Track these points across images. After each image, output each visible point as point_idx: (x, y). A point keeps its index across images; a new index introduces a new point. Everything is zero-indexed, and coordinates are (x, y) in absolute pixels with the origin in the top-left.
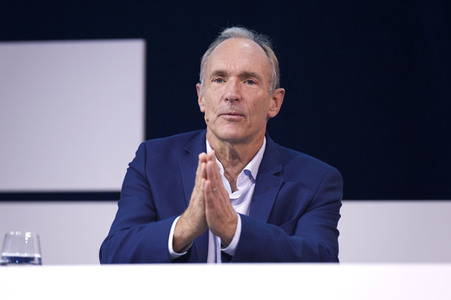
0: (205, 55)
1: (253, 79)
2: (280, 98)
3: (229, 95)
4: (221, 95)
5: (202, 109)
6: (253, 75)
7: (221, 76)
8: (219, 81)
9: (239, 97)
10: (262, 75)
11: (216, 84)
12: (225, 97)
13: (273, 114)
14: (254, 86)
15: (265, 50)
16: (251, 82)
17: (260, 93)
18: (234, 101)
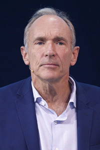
0: (27, 27)
1: (62, 41)
2: (77, 53)
3: (48, 53)
4: (42, 53)
5: (26, 63)
6: (62, 39)
7: (42, 41)
8: (40, 43)
9: (55, 53)
10: (67, 39)
11: (38, 46)
12: (46, 54)
13: (74, 63)
14: (63, 46)
15: (66, 22)
16: (61, 44)
17: (67, 50)
18: (52, 56)
